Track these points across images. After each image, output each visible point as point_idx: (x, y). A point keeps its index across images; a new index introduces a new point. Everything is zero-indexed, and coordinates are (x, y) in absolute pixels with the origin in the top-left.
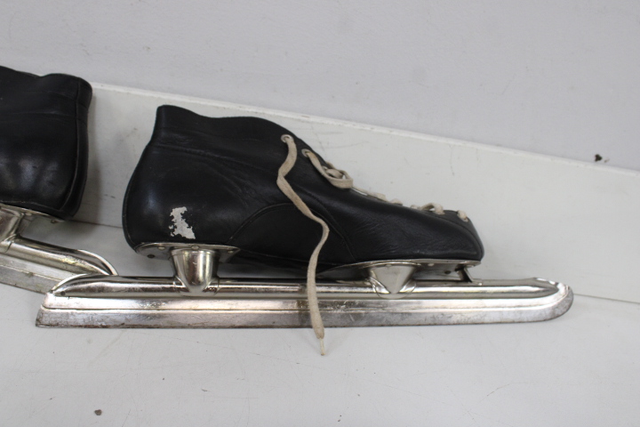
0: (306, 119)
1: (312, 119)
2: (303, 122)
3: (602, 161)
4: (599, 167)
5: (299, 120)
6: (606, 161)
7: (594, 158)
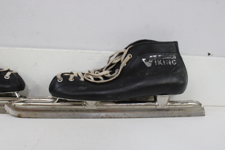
0: (100, 52)
1: (102, 52)
2: (99, 53)
3: (211, 55)
4: (210, 57)
5: (98, 53)
6: (212, 55)
7: (208, 54)
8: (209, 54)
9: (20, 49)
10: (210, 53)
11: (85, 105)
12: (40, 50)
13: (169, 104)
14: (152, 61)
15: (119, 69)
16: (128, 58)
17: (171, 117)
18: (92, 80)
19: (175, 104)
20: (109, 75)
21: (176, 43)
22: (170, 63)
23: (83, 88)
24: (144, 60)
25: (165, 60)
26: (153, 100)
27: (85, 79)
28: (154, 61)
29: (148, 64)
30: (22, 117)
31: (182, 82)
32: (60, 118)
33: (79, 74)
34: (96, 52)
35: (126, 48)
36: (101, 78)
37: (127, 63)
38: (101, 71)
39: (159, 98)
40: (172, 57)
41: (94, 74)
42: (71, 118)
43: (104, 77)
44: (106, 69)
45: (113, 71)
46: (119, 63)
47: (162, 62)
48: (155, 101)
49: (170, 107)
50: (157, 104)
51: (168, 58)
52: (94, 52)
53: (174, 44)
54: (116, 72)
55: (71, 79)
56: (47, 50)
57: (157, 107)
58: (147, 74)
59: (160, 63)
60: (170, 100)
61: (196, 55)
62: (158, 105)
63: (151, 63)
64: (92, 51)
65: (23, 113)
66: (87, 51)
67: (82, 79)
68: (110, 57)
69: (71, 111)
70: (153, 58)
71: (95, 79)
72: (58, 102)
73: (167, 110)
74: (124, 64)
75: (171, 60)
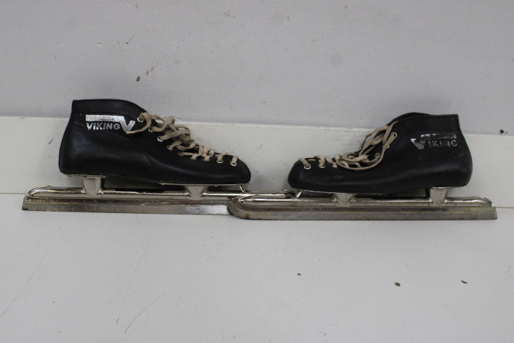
0: (351, 130)
2: (349, 132)
3: (504, 133)
4: (503, 137)
5: (347, 131)
6: (506, 133)
7: (500, 132)
8: (502, 132)
9: (241, 125)
10: (503, 130)
11: (337, 202)
12: (268, 126)
13: (446, 201)
14: (424, 142)
15: (381, 153)
16: (392, 138)
17: (449, 220)
18: (347, 166)
19: (456, 201)
20: (368, 161)
21: (455, 117)
22: (449, 145)
23: (340, 177)
24: (413, 140)
25: (442, 140)
26: (425, 195)
27: (338, 166)
28: (427, 142)
29: (420, 146)
30: (251, 219)
31: (464, 170)
32: (302, 220)
33: (327, 159)
34: (345, 129)
35: (389, 125)
36: (358, 164)
37: (390, 145)
38: (356, 155)
39: (433, 192)
40: (451, 136)
41: (347, 159)
42: (316, 220)
43: (362, 163)
44: (363, 153)
45: (371, 156)
46: (381, 144)
47: (438, 143)
48: (428, 196)
49: (448, 205)
50: (430, 201)
51: (446, 137)
52: (342, 129)
53: (453, 119)
54: (377, 157)
55: (321, 165)
56: (277, 127)
57: (431, 205)
58: (420, 159)
59: (435, 144)
60: (448, 196)
61: (483, 133)
62: (432, 203)
63: (423, 144)
64: (339, 129)
65: (252, 214)
66: (332, 128)
67: (335, 166)
68: (367, 137)
69: (316, 209)
70: (425, 137)
71: (350, 166)
72: (300, 197)
73: (444, 209)
74: (386, 146)
75: (450, 140)
